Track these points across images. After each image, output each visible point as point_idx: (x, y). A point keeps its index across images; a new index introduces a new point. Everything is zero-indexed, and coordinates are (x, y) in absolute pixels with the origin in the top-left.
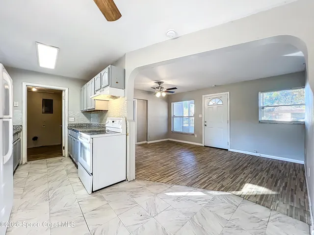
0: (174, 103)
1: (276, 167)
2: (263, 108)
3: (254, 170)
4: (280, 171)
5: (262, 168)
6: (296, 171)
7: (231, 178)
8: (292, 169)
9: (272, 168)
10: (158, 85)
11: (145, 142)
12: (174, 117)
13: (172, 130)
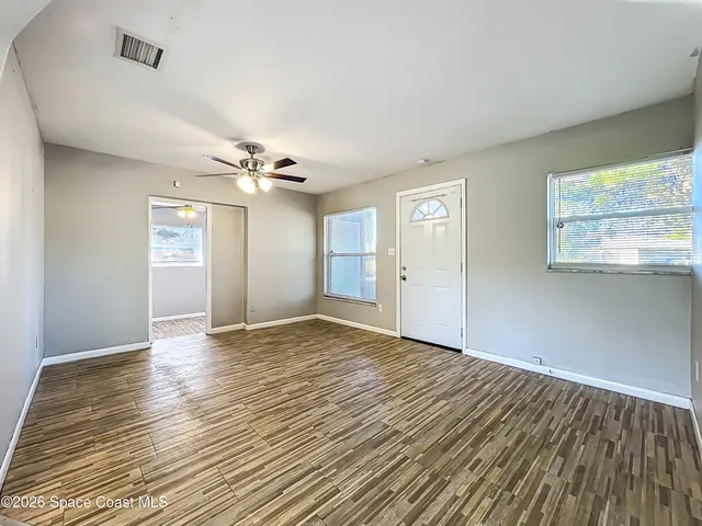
0: (332, 217)
1: (598, 425)
2: (560, 225)
3: (517, 443)
4: (612, 445)
5: (547, 433)
6: (665, 444)
8: (650, 436)
9: (583, 430)
10: (245, 155)
11: (240, 326)
12: (331, 254)
13: (325, 292)
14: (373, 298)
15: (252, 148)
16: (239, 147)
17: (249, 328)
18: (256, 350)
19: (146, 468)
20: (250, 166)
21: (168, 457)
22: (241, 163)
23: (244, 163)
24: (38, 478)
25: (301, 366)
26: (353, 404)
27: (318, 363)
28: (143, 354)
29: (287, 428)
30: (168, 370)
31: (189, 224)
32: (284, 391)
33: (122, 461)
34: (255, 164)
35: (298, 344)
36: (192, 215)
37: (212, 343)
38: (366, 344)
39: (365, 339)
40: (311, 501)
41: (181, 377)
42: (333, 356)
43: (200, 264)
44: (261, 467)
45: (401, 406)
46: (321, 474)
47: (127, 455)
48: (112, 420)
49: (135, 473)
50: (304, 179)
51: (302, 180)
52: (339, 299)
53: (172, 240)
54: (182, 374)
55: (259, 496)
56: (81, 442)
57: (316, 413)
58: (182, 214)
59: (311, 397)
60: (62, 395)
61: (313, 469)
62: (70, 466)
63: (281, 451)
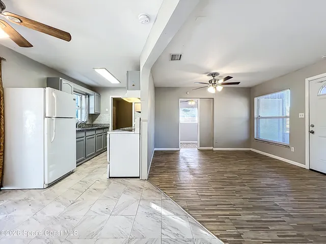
7: (279, 236)
10: (211, 78)
11: (211, 148)
12: (259, 117)
13: (255, 137)
14: (287, 142)
15: (214, 75)
16: (209, 75)
17: (214, 149)
18: (216, 159)
19: (177, 183)
20: (213, 82)
21: (182, 182)
22: (209, 81)
23: (211, 82)
24: (155, 176)
25: (235, 169)
26: (259, 190)
27: (244, 170)
28: (177, 152)
29: (223, 188)
30: (184, 158)
31: (192, 107)
32: (225, 175)
33: (171, 179)
34: (215, 81)
35: (236, 160)
36: (193, 103)
37: (199, 153)
38: (279, 167)
39: (279, 165)
40: (228, 213)
41: (188, 161)
42: (255, 168)
43: (197, 122)
44: (211, 196)
45: (291, 201)
46: (234, 207)
47: (172, 178)
48: (170, 168)
49: (174, 182)
50: (239, 83)
51: (238, 83)
52: (264, 141)
53: (188, 112)
54: (188, 160)
55: (208, 203)
56: (163, 171)
57: (238, 188)
58: (190, 103)
59: (237, 181)
60: (158, 158)
61: (231, 205)
62: (161, 176)
63: (219, 194)
